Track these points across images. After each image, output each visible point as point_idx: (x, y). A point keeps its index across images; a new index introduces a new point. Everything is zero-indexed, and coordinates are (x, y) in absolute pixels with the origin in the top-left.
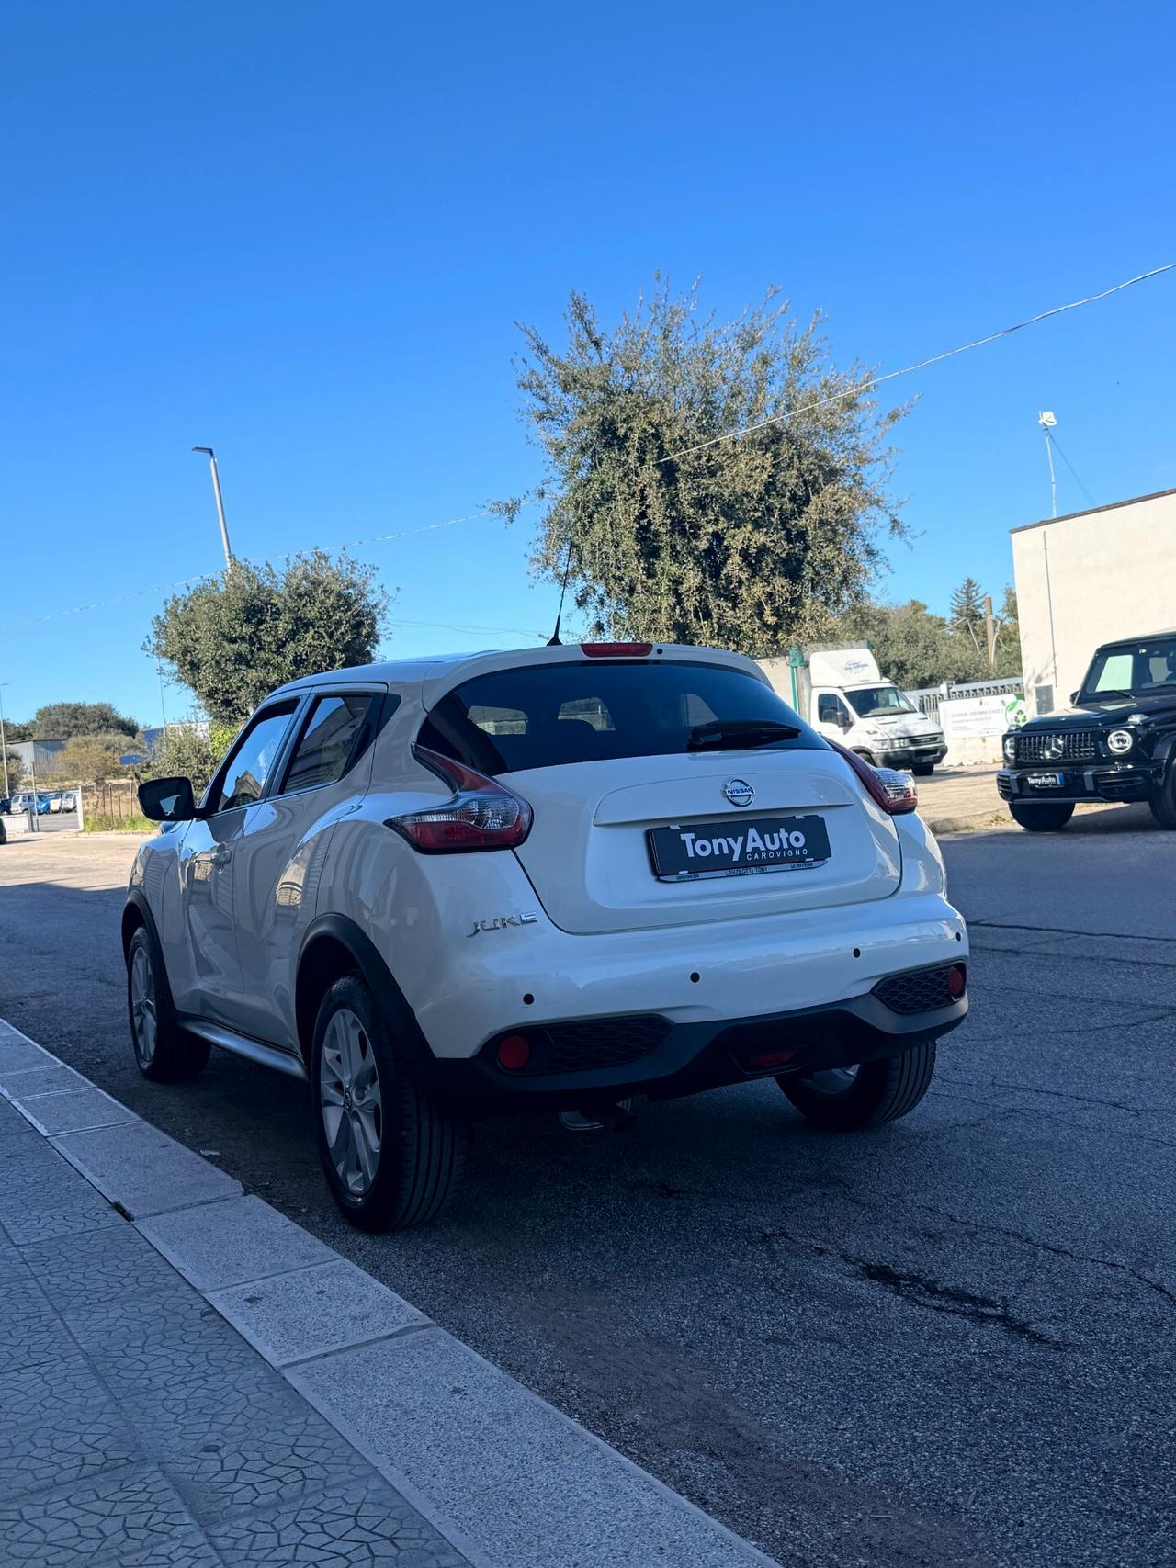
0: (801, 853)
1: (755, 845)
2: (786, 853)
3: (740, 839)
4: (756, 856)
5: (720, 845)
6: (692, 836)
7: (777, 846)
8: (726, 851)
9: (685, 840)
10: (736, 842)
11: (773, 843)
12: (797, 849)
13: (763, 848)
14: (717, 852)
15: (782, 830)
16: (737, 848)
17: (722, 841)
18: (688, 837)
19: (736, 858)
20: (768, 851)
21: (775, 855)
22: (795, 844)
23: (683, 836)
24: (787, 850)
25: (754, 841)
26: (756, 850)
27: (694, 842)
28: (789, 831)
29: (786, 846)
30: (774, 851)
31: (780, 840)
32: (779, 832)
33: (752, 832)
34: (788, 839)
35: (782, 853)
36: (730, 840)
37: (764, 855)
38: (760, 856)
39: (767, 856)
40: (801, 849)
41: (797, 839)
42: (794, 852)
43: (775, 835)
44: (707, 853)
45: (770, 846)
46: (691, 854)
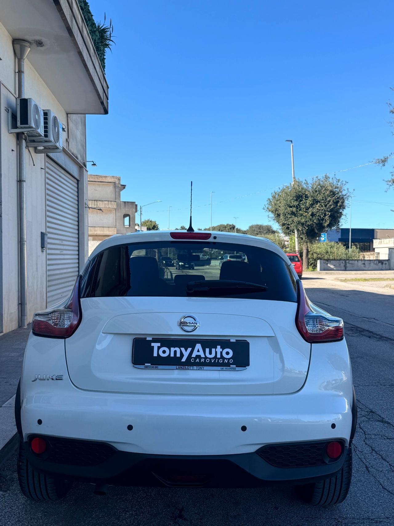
0: (228, 361)
1: (198, 354)
2: (218, 361)
3: (189, 350)
4: (198, 360)
5: (175, 352)
6: (159, 344)
7: (213, 355)
8: (178, 355)
9: (153, 347)
10: (186, 350)
11: (210, 353)
12: (226, 359)
13: (203, 356)
14: (172, 355)
15: (219, 347)
16: (186, 354)
17: (177, 349)
18: (155, 345)
19: (184, 360)
20: (206, 358)
21: (211, 361)
22: (225, 355)
23: (153, 344)
24: (219, 359)
25: (198, 351)
26: (198, 357)
27: (159, 348)
28: (223, 348)
29: (219, 356)
30: (210, 359)
31: (216, 352)
32: (216, 348)
33: (198, 346)
34: (221, 353)
35: (215, 361)
36: (183, 349)
37: (203, 360)
38: (200, 360)
39: (205, 361)
40: (229, 359)
41: (228, 353)
42: (223, 361)
43: (213, 350)
44: (166, 355)
45: (208, 355)
46: (155, 354)
